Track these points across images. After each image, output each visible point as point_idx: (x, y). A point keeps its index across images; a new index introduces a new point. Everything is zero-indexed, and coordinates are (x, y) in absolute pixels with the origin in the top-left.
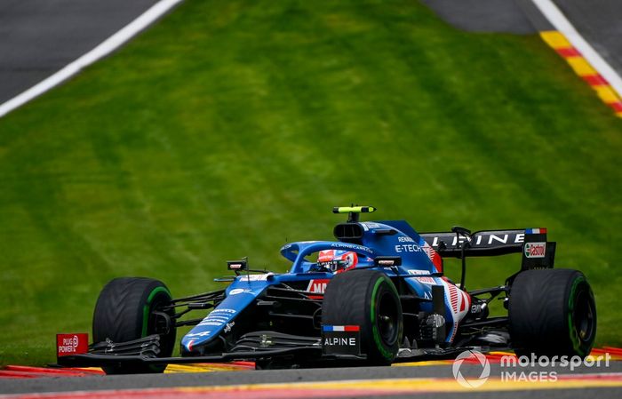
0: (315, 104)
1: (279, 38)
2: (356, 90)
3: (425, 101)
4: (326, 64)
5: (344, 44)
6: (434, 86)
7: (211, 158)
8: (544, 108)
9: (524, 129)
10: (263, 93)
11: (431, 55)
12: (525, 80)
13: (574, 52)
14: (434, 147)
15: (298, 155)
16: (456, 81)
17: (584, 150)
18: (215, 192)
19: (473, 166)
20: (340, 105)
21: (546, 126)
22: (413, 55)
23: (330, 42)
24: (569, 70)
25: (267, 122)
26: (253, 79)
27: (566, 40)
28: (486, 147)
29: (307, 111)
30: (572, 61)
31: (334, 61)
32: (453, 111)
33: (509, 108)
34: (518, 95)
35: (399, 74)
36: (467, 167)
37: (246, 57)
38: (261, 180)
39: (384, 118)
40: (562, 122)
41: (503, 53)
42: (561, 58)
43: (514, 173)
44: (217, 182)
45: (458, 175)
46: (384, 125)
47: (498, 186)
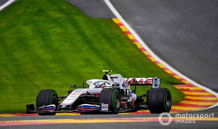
0: (46, 38)
1: (36, 18)
2: (58, 34)
3: (79, 38)
4: (50, 26)
5: (55, 21)
6: (81, 33)
7: (15, 53)
8: (113, 40)
9: (107, 46)
10: (31, 34)
11: (81, 24)
12: (108, 32)
13: (122, 24)
14: (81, 51)
15: (41, 52)
16: (88, 32)
17: (124, 52)
18: (16, 63)
19: (92, 57)
20: (54, 38)
21: (113, 46)
22: (75, 24)
23: (51, 20)
24: (120, 29)
25: (32, 42)
26: (28, 30)
27: (120, 21)
28: (96, 51)
29: (44, 40)
30: (121, 27)
31: (52, 25)
32: (87, 40)
33: (103, 40)
34: (105, 36)
35: (71, 30)
36: (90, 57)
37: (26, 24)
38: (29, 60)
39: (66, 42)
40: (118, 45)
41: (102, 24)
42: (118, 26)
43: (104, 59)
44: (16, 60)
45: (87, 59)
46: (67, 44)
47: (99, 63)
